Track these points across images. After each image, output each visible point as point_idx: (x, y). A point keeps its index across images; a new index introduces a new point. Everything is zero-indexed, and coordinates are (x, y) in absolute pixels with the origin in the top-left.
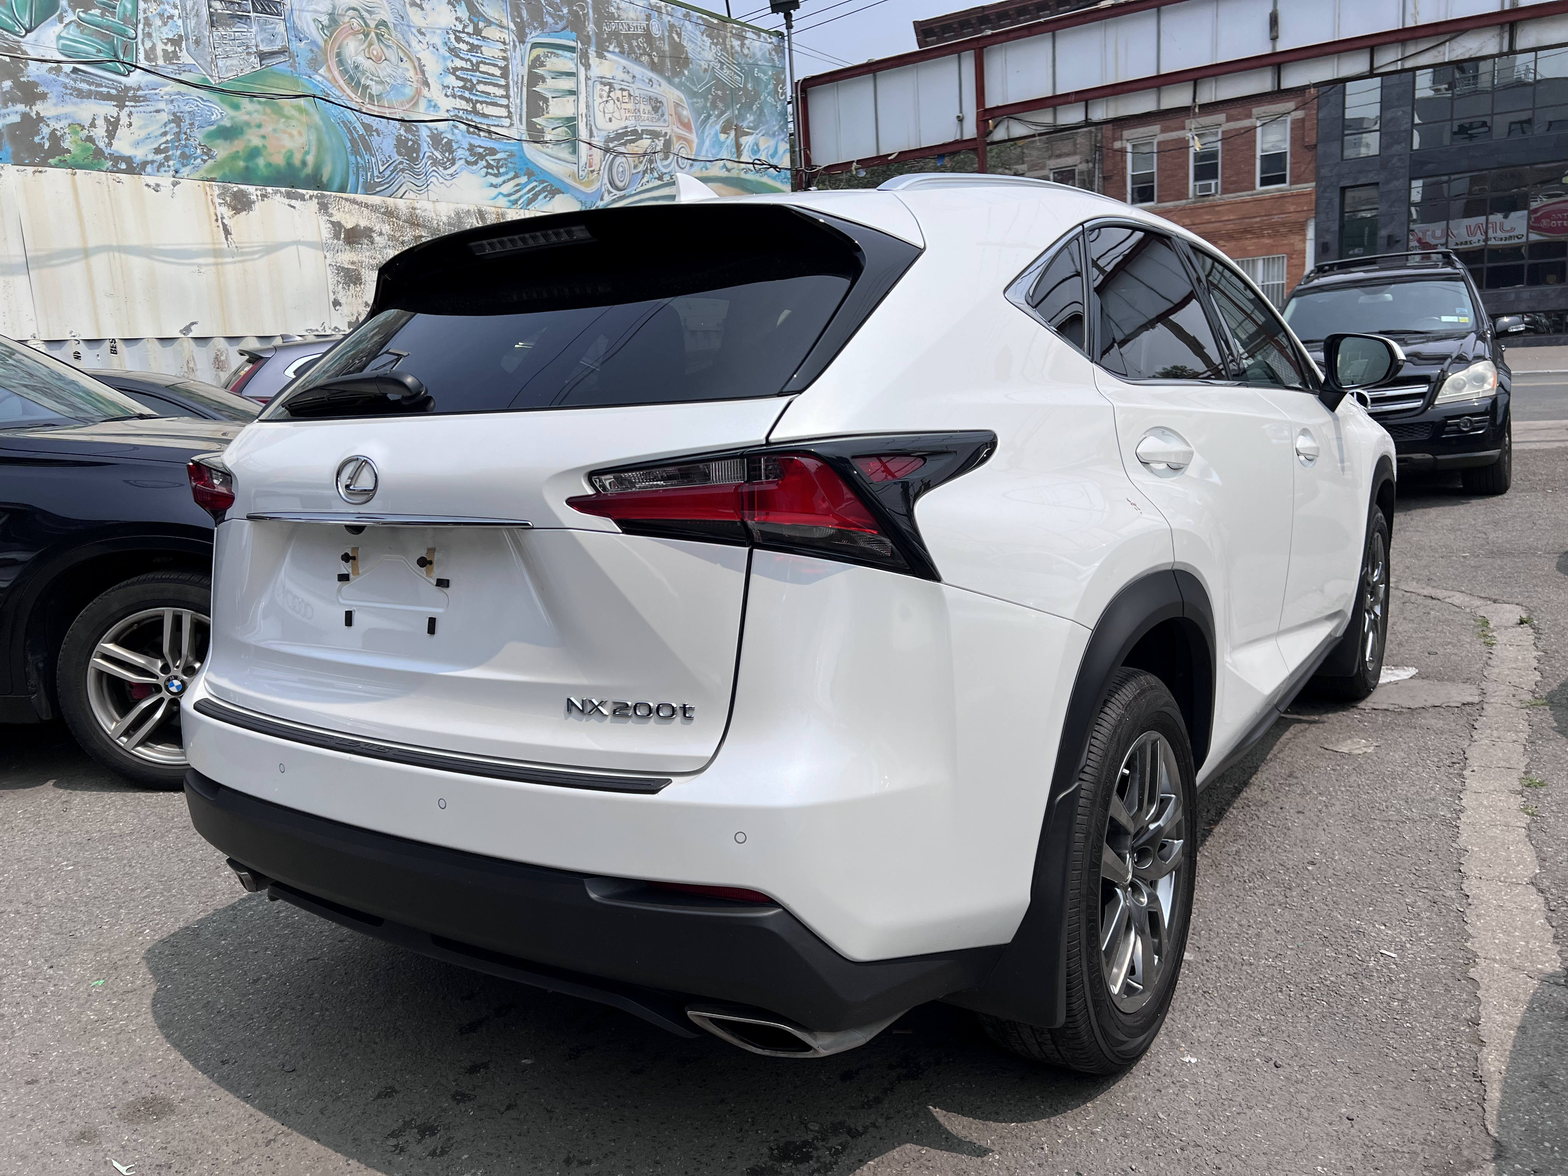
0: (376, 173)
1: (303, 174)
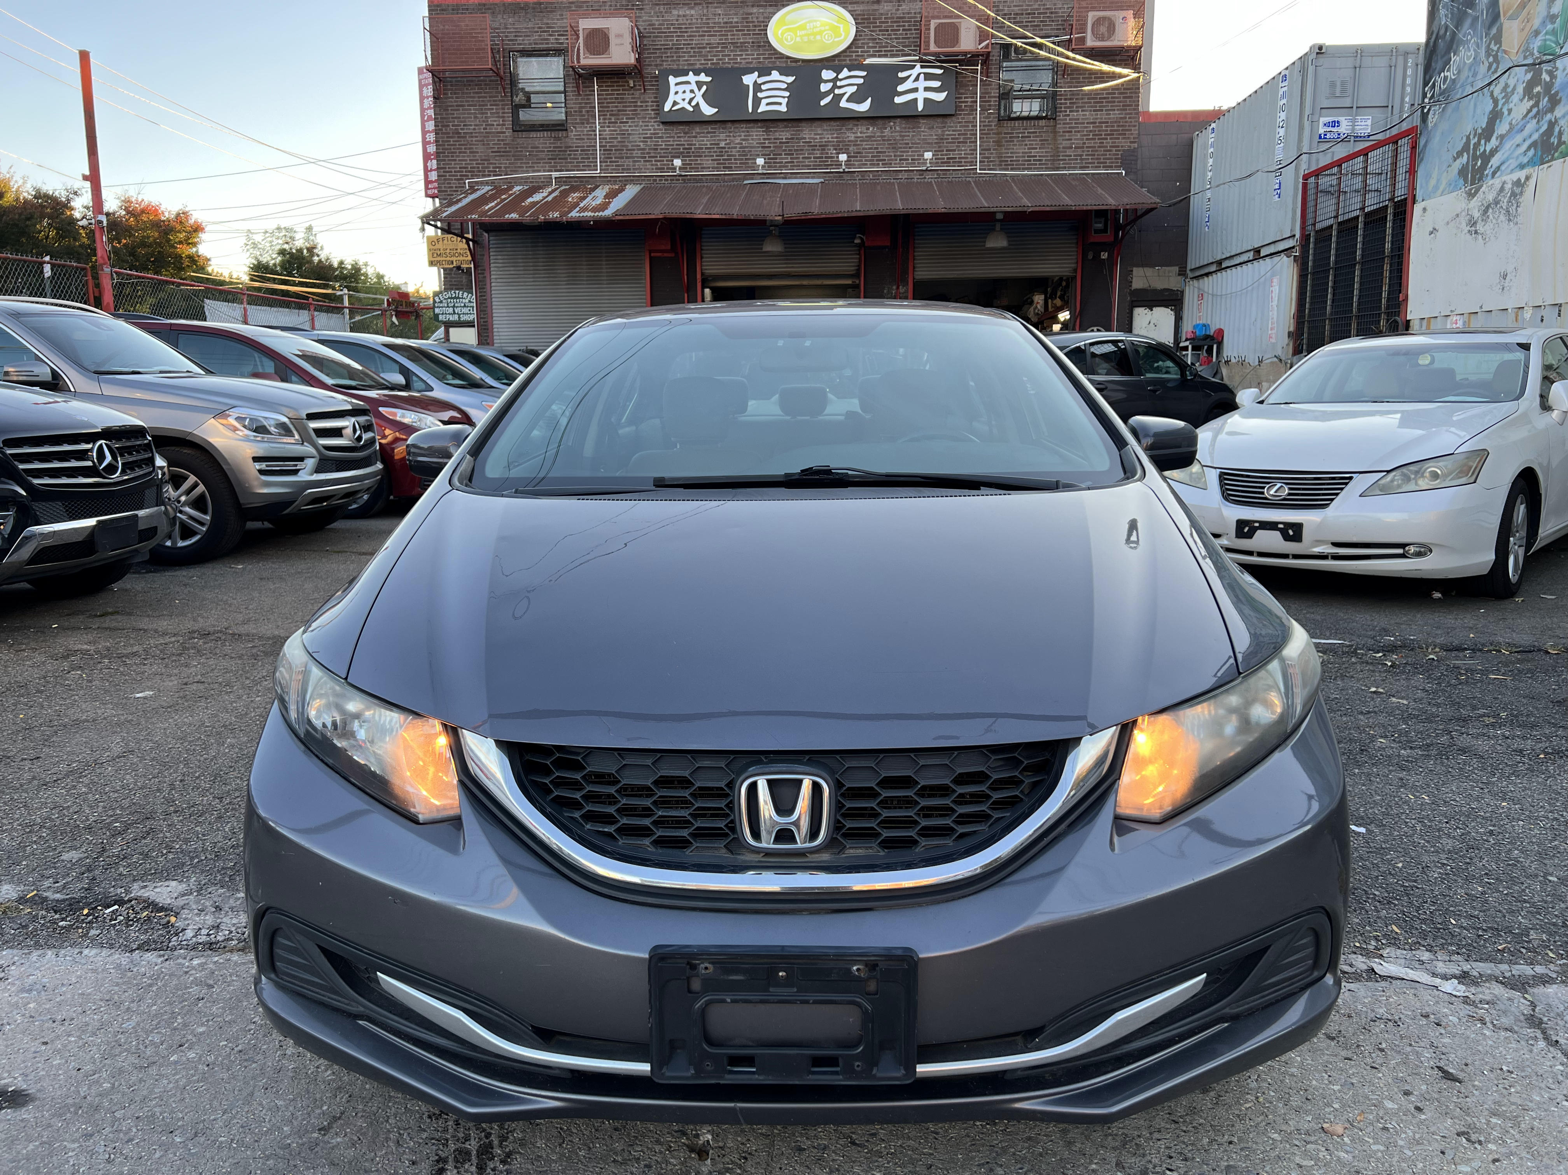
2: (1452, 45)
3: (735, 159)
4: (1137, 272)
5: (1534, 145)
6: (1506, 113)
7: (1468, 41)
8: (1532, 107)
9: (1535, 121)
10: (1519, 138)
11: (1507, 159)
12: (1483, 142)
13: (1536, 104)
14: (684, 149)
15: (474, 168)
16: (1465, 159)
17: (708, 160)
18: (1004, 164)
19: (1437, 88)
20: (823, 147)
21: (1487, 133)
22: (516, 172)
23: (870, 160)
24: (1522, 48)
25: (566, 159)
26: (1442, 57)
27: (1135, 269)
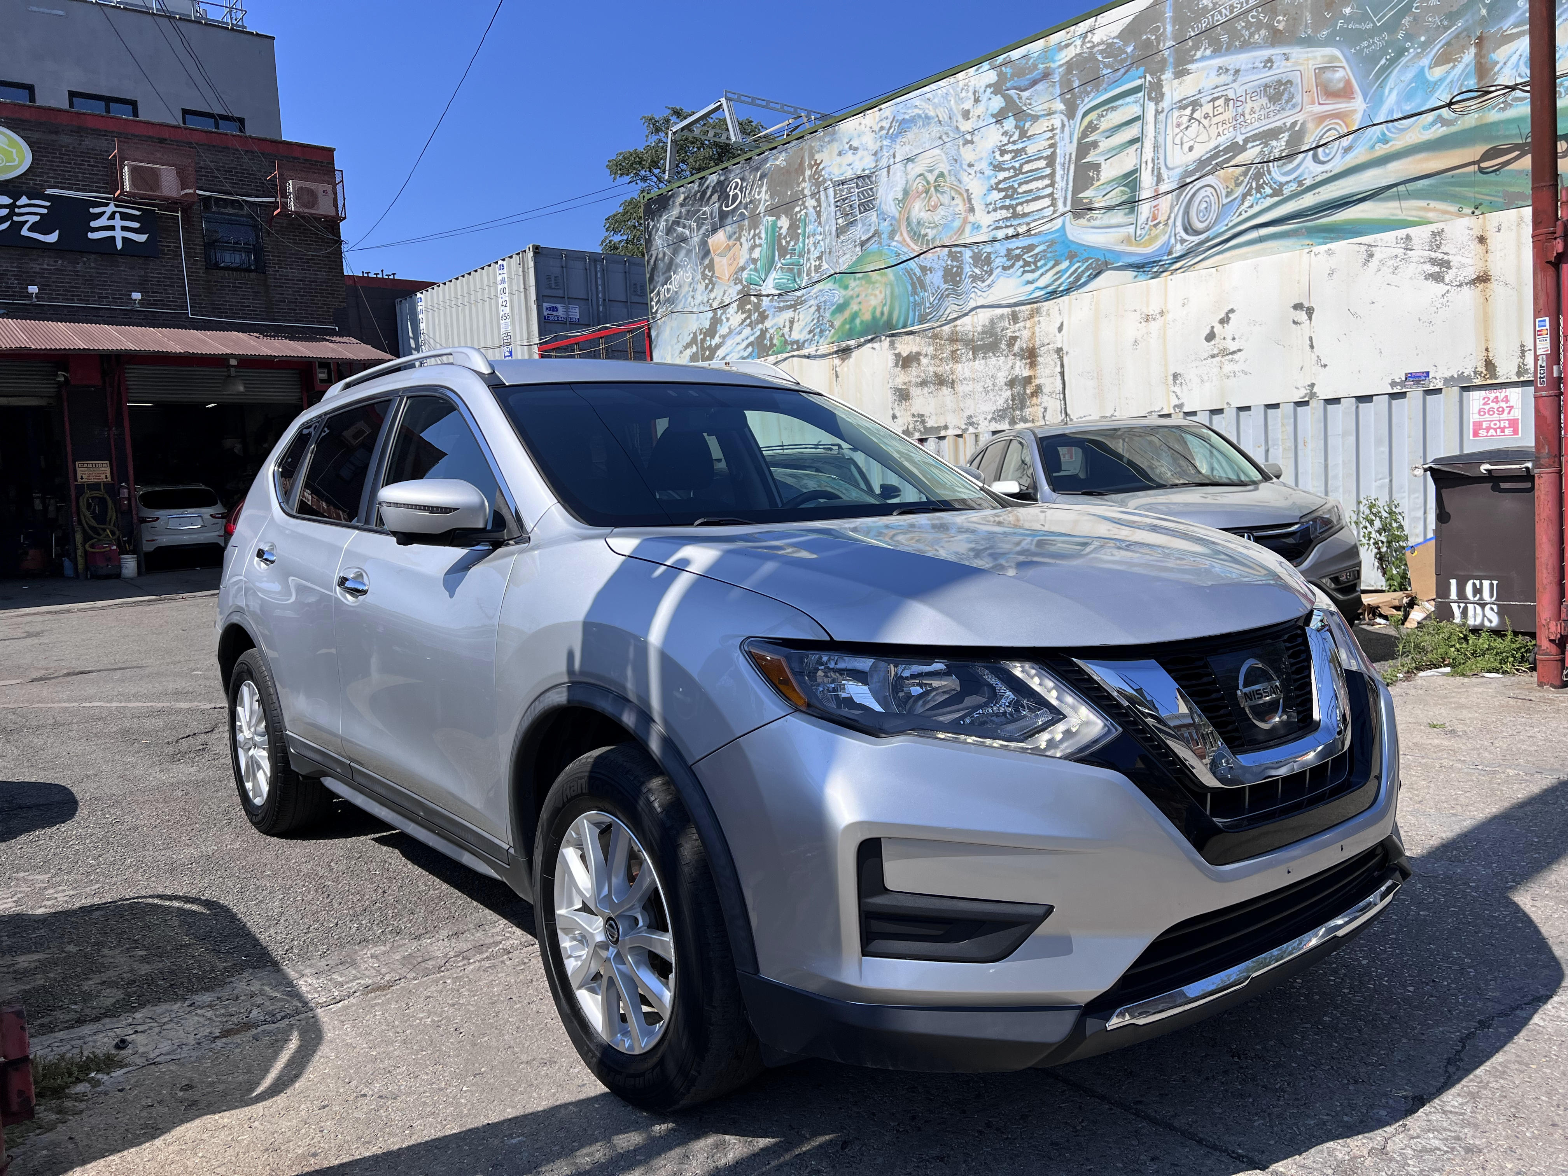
0: (928, 305)
1: (881, 323)
2: (671, 266)
5: (751, 344)
6: (725, 320)
7: (685, 266)
8: (746, 319)
9: (749, 328)
10: (739, 339)
11: (731, 352)
12: (708, 338)
13: (749, 317)
16: (694, 349)
19: (662, 296)
21: (711, 332)
24: (732, 278)
26: (663, 274)
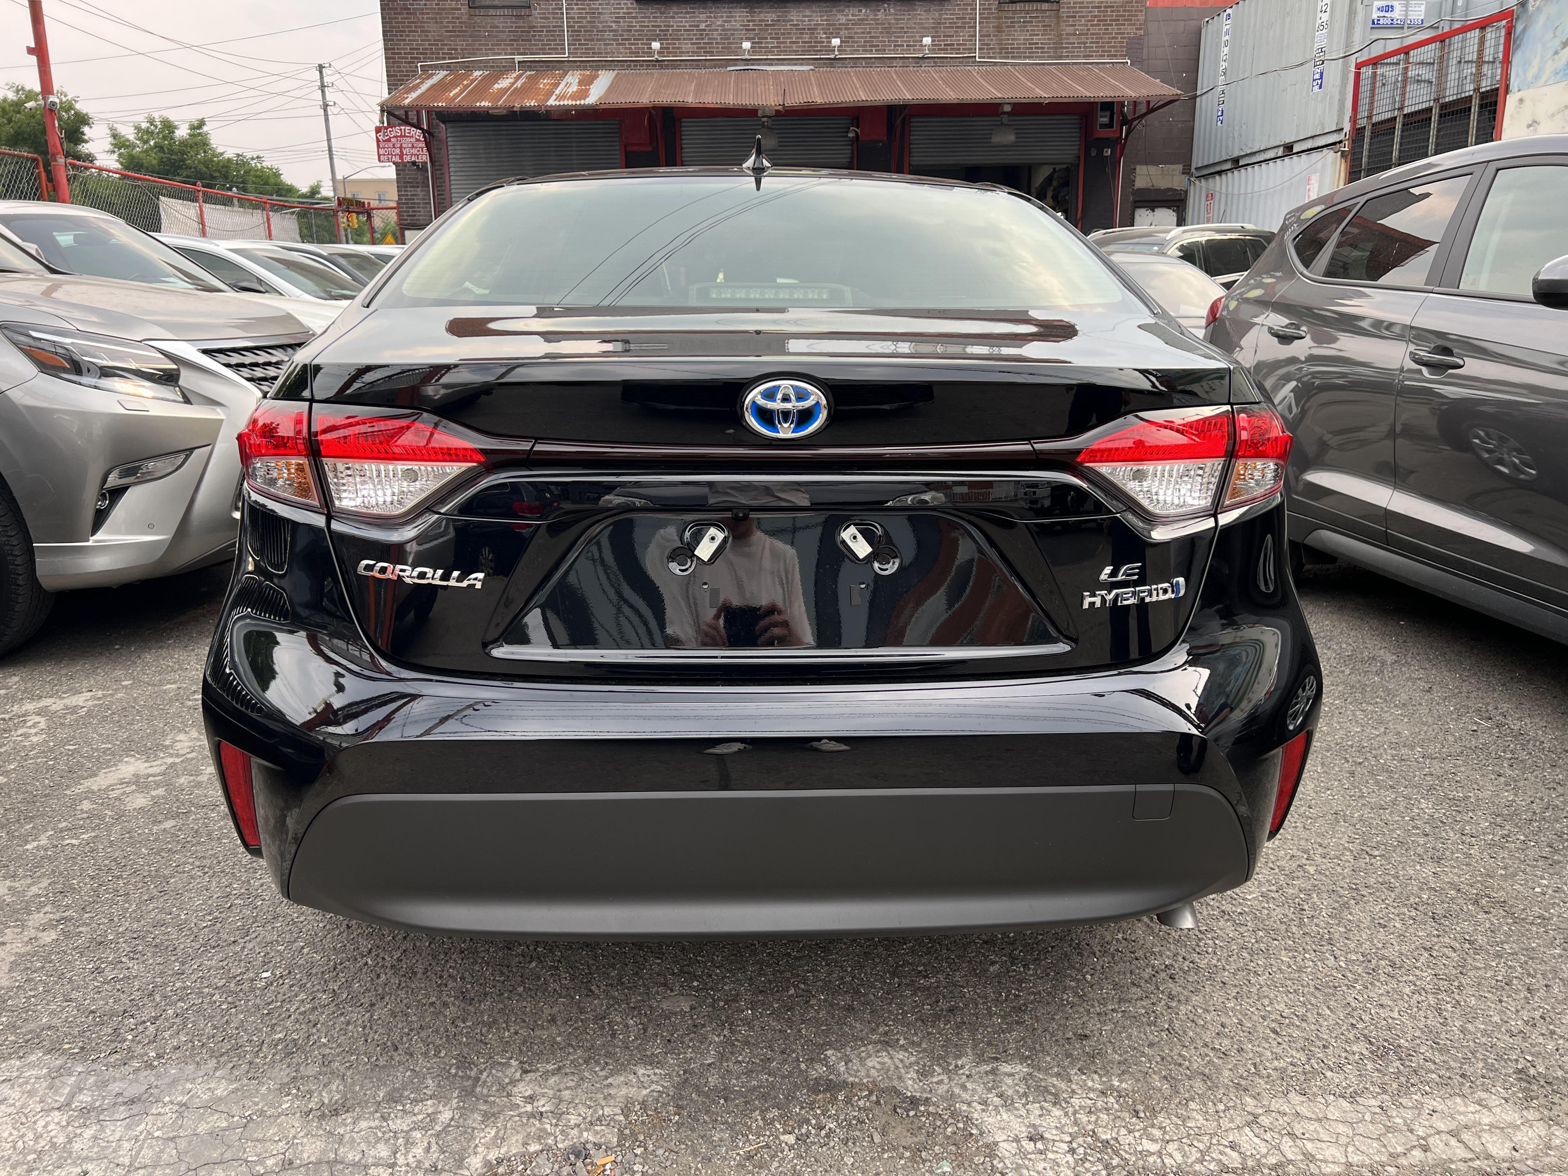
3: (717, 43)
4: (1141, 170)
14: (660, 31)
15: (427, 49)
17: (687, 44)
18: (1005, 51)
20: (812, 30)
22: (475, 55)
23: (863, 46)
25: (530, 40)
27: (1138, 167)
